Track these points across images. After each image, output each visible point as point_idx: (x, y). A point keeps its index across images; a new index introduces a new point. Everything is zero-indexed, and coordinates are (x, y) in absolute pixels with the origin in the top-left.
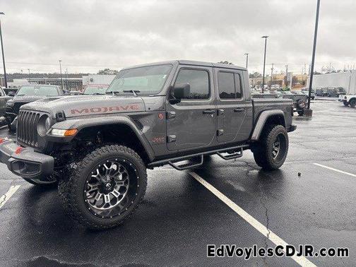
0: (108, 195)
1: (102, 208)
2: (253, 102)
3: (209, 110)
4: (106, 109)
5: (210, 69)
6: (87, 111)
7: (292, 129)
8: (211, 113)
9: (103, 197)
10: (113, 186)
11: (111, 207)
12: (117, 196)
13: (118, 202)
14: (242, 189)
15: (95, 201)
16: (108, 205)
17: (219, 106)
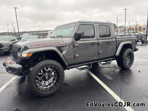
0: (47, 82)
2: (116, 38)
4: (46, 44)
5: (94, 24)
7: (136, 50)
8: (95, 44)
12: (51, 82)
13: (52, 85)
14: (110, 78)
15: (41, 84)
16: (47, 86)
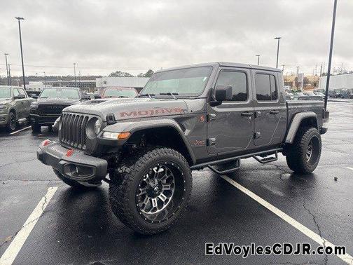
0: (155, 199)
1: (150, 213)
2: (287, 104)
3: (247, 112)
4: (152, 112)
5: (248, 71)
6: (135, 114)
7: (323, 131)
8: (249, 116)
9: (151, 200)
10: (160, 190)
11: (158, 211)
12: (164, 200)
13: (165, 206)
14: (280, 194)
15: (144, 205)
16: (155, 209)
17: (256, 109)
